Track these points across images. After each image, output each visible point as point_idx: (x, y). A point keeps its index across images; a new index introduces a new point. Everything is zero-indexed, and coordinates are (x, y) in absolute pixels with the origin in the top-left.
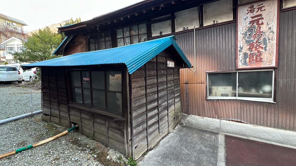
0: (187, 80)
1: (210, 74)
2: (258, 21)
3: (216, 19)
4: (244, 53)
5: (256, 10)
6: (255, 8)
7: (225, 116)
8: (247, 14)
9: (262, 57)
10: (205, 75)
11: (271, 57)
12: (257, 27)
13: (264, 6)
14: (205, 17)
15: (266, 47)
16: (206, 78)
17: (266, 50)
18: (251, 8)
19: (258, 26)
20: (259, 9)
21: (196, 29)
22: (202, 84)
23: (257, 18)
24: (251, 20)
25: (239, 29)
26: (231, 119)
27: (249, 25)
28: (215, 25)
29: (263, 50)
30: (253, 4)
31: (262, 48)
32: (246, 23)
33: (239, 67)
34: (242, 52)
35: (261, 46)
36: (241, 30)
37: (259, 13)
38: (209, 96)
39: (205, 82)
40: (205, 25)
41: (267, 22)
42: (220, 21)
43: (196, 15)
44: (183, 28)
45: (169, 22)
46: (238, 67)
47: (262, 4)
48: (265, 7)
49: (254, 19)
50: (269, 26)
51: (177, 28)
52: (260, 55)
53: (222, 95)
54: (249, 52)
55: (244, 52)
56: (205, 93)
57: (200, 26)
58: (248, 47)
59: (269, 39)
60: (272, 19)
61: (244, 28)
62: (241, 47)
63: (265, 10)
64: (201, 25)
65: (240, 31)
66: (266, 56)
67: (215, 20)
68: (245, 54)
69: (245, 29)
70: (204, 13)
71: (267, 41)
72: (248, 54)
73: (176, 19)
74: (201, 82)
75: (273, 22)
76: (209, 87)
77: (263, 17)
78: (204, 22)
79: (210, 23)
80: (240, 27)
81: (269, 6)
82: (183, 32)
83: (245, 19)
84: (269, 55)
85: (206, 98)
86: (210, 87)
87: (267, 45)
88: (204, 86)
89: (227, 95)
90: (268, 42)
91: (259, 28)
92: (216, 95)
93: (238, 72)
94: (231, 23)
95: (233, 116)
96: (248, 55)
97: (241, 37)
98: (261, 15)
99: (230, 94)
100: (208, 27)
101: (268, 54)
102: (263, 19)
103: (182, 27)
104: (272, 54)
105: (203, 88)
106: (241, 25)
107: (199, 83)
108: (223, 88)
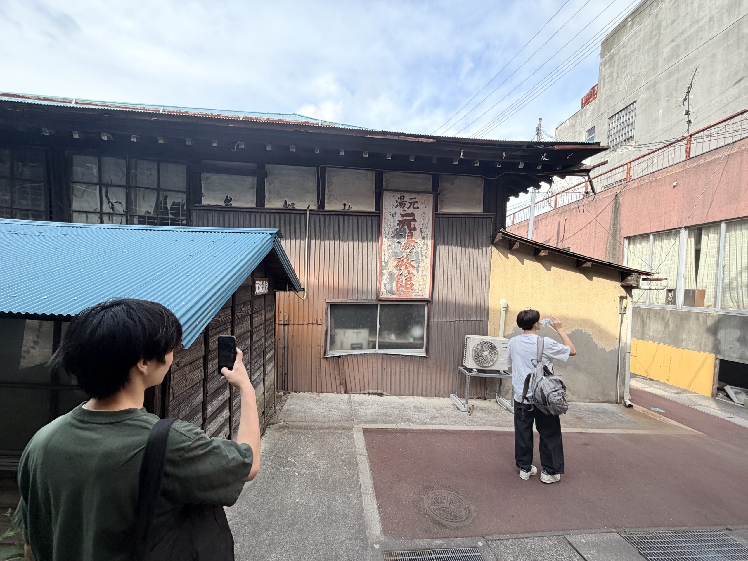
0: (287, 317)
1: (334, 307)
2: (409, 222)
3: (348, 202)
4: (389, 272)
5: (408, 205)
6: (406, 202)
7: (358, 388)
8: (396, 207)
9: (413, 282)
10: (325, 307)
11: (424, 283)
12: (409, 233)
13: (417, 202)
14: (329, 191)
15: (418, 266)
16: (327, 314)
17: (418, 271)
18: (401, 200)
19: (409, 231)
20: (411, 203)
21: (311, 212)
22: (319, 326)
23: (408, 218)
24: (400, 218)
25: (383, 230)
26: (367, 391)
27: (398, 227)
28: (346, 214)
29: (414, 271)
30: (404, 194)
31: (413, 267)
32: (394, 222)
33: (382, 295)
34: (387, 269)
35: (412, 263)
36: (387, 233)
37: (411, 210)
38: (330, 350)
39: (324, 322)
40: (328, 208)
41: (421, 227)
42: (354, 208)
43: (312, 185)
44: (284, 203)
45: (251, 181)
46: (381, 297)
47: (415, 198)
48: (420, 203)
49: (405, 218)
50: (423, 235)
51: (270, 198)
52: (411, 278)
53: (353, 347)
54: (396, 272)
55: (390, 270)
56: (323, 344)
57: (319, 208)
58: (396, 263)
59: (422, 255)
60: (426, 225)
61: (391, 230)
62: (386, 260)
63: (418, 208)
64: (321, 205)
65: (385, 233)
66: (418, 281)
67: (346, 204)
68: (391, 274)
69: (393, 232)
70: (328, 184)
71: (420, 258)
72: (395, 274)
73: (268, 178)
74: (315, 322)
75: (428, 229)
76: (331, 331)
77: (416, 218)
78: (326, 201)
79: (337, 207)
80: (386, 226)
81: (423, 203)
82: (283, 211)
83: (393, 214)
84: (422, 281)
85: (324, 355)
86: (333, 331)
87: (419, 263)
88: (321, 330)
89: (360, 346)
90: (420, 260)
91: (410, 234)
92: (342, 348)
93: (380, 305)
94: (371, 216)
95: (371, 386)
96: (396, 276)
97: (387, 243)
98: (413, 214)
99: (365, 344)
100: (333, 213)
101: (420, 278)
102: (415, 221)
103: (282, 200)
104: (426, 279)
105: (319, 334)
106: (387, 223)
107: (313, 324)
108: (354, 333)
